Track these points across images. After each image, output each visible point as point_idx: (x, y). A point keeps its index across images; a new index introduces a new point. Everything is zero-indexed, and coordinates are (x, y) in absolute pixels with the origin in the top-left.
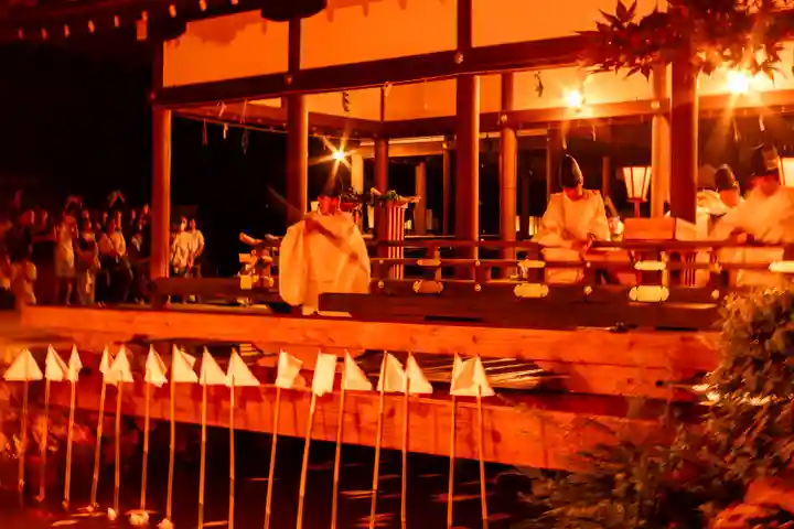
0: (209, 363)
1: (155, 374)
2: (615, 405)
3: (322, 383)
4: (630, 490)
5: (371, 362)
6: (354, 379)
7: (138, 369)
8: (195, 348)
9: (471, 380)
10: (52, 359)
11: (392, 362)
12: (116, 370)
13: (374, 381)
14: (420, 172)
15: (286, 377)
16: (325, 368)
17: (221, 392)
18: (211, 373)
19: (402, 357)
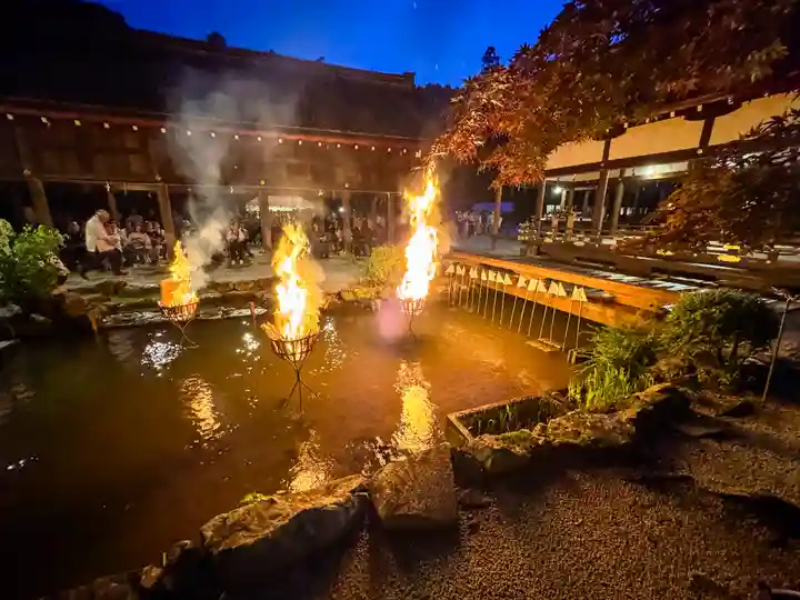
0: (499, 275)
1: (484, 277)
2: (631, 310)
3: (531, 287)
4: (629, 345)
5: (548, 282)
6: (542, 288)
7: (479, 274)
8: (496, 269)
9: (580, 295)
10: (458, 267)
11: (553, 283)
12: (473, 274)
13: (548, 288)
14: (587, 196)
15: (521, 283)
16: (533, 282)
17: (501, 285)
18: (499, 279)
19: (557, 282)
